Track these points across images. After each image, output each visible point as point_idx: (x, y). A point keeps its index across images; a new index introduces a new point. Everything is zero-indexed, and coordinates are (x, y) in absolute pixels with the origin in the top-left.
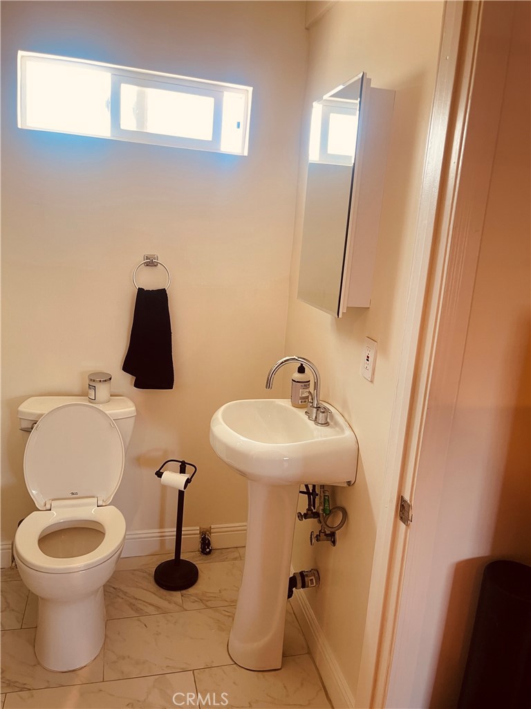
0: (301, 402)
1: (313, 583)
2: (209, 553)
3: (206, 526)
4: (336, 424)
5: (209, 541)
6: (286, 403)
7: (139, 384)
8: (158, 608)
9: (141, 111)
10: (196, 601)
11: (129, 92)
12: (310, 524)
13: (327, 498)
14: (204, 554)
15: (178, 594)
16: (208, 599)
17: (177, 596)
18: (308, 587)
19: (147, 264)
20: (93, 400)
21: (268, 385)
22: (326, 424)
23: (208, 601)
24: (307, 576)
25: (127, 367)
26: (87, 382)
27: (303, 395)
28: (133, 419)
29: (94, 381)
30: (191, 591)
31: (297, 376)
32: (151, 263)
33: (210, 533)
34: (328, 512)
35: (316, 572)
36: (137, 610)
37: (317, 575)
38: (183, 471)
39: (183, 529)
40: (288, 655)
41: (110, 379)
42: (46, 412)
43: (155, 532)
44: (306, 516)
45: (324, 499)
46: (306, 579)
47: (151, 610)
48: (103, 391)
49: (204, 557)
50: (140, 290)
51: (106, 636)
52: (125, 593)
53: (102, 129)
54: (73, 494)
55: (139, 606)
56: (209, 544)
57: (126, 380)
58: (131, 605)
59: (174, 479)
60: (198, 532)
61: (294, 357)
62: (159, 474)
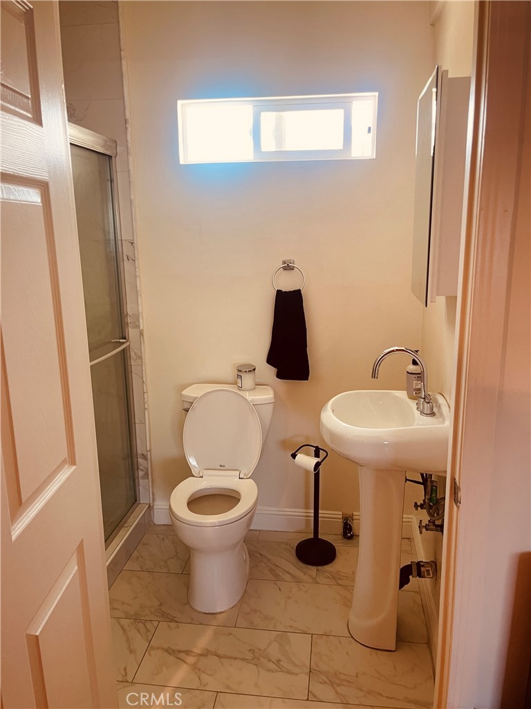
0: (416, 393)
1: (429, 574)
2: (351, 538)
3: (349, 513)
4: (441, 415)
5: (350, 526)
6: (402, 394)
7: (279, 376)
8: (294, 577)
9: (279, 135)
10: (329, 577)
11: (268, 118)
12: (424, 516)
13: (434, 488)
14: (346, 538)
15: (314, 568)
16: (339, 577)
17: (313, 570)
18: (424, 577)
19: (285, 269)
20: (240, 388)
21: (374, 375)
22: (432, 414)
23: (339, 579)
24: (423, 566)
25: (271, 360)
26: (236, 372)
27: (417, 387)
28: (272, 405)
29: (241, 371)
30: (327, 568)
31: (412, 368)
32: (288, 267)
33: (352, 520)
34: (435, 502)
35: (433, 564)
36: (276, 576)
37: (434, 567)
38: (317, 455)
39: (320, 511)
40: (403, 639)
41: (254, 370)
42: (200, 396)
43: (300, 512)
44: (422, 506)
45: (432, 489)
46: (422, 569)
47: (288, 577)
48: (248, 380)
49: (346, 541)
50: (279, 292)
51: (245, 591)
52: (269, 560)
53: (246, 155)
54: (221, 466)
55: (280, 574)
56: (350, 529)
57: (270, 372)
58: (271, 570)
59: (307, 461)
60: (341, 516)
61: (403, 348)
62: (294, 456)
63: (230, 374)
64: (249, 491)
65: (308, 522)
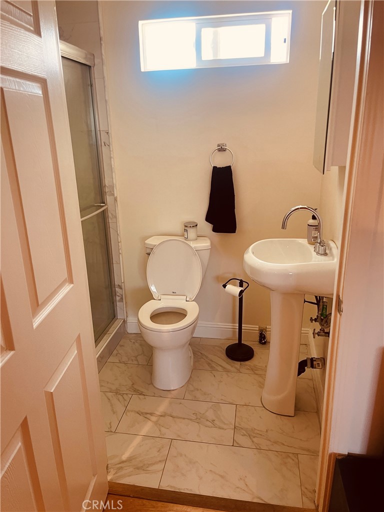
0: (314, 240)
1: (319, 366)
2: (265, 343)
3: (263, 326)
4: (332, 255)
5: (265, 336)
6: (304, 241)
7: (215, 230)
8: (224, 368)
9: (216, 47)
10: (249, 369)
12: (317, 326)
13: (325, 306)
14: (261, 343)
15: (239, 363)
17: (237, 364)
18: (316, 368)
19: (219, 150)
20: (186, 239)
21: (284, 227)
22: (325, 254)
23: (256, 370)
24: (315, 361)
25: (209, 218)
26: (183, 226)
27: (315, 236)
28: (209, 250)
29: (187, 226)
30: (247, 363)
31: (311, 222)
32: (222, 149)
33: (266, 331)
34: (325, 316)
35: (322, 359)
36: (212, 367)
37: (323, 361)
38: (241, 285)
39: (243, 325)
40: (299, 408)
41: (197, 225)
42: (157, 244)
43: (229, 325)
44: (316, 320)
45: (323, 308)
46: (315, 363)
47: (220, 368)
48: (192, 233)
49: (261, 345)
50: (215, 168)
51: (191, 377)
52: (207, 357)
53: (189, 63)
54: (173, 293)
55: (213, 365)
56: (265, 338)
57: (207, 227)
58: (209, 364)
59: (234, 289)
60: (258, 329)
61: (306, 207)
62: (225, 286)
63: (179, 229)
64: (193, 310)
65: (234, 332)
